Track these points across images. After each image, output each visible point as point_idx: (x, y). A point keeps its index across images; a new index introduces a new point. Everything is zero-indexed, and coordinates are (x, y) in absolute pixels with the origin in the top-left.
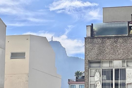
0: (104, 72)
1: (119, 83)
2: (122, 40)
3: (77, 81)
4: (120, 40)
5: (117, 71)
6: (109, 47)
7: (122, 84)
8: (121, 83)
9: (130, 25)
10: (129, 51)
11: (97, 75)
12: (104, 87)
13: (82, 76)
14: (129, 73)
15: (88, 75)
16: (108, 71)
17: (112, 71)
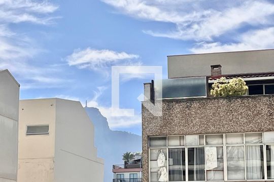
0: (171, 153)
1: (195, 170)
2: (198, 104)
3: (126, 168)
4: (196, 105)
5: (191, 151)
6: (179, 115)
7: (200, 170)
8: (198, 169)
9: (210, 81)
10: (209, 121)
11: (162, 158)
12: (172, 176)
13: (133, 160)
14: (209, 154)
15: (148, 158)
16: (177, 152)
17: (184, 152)
